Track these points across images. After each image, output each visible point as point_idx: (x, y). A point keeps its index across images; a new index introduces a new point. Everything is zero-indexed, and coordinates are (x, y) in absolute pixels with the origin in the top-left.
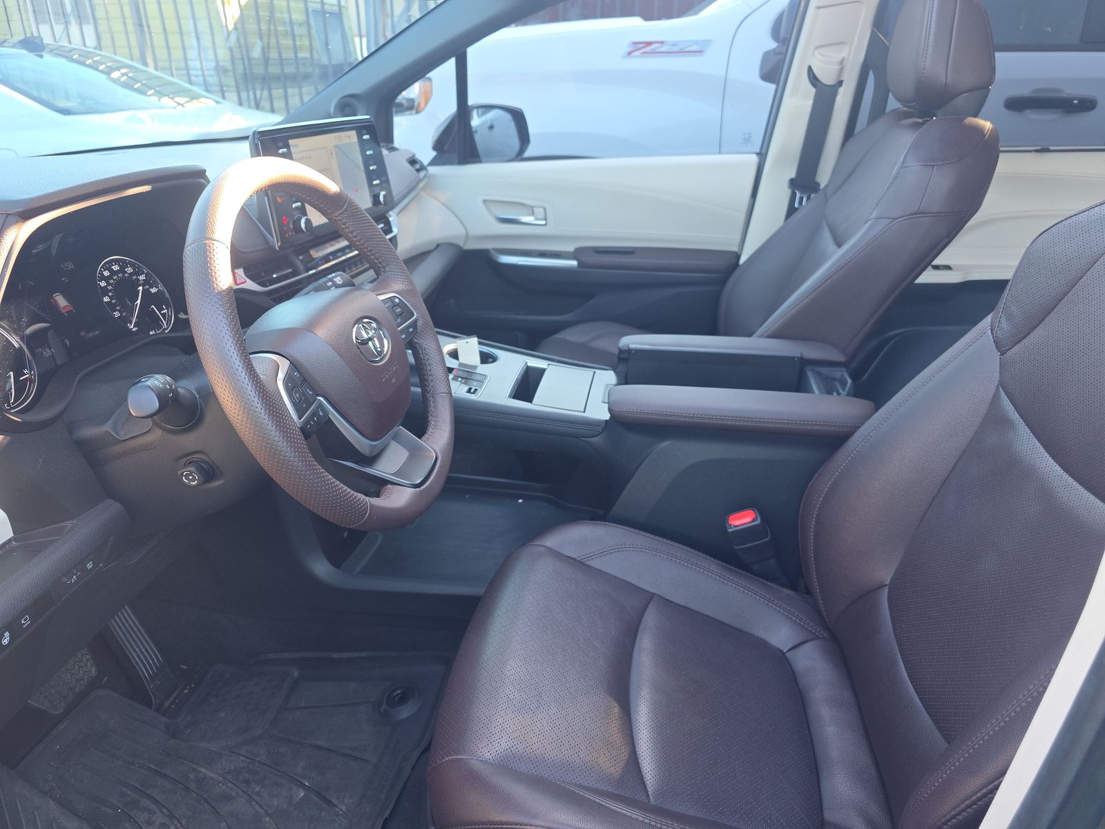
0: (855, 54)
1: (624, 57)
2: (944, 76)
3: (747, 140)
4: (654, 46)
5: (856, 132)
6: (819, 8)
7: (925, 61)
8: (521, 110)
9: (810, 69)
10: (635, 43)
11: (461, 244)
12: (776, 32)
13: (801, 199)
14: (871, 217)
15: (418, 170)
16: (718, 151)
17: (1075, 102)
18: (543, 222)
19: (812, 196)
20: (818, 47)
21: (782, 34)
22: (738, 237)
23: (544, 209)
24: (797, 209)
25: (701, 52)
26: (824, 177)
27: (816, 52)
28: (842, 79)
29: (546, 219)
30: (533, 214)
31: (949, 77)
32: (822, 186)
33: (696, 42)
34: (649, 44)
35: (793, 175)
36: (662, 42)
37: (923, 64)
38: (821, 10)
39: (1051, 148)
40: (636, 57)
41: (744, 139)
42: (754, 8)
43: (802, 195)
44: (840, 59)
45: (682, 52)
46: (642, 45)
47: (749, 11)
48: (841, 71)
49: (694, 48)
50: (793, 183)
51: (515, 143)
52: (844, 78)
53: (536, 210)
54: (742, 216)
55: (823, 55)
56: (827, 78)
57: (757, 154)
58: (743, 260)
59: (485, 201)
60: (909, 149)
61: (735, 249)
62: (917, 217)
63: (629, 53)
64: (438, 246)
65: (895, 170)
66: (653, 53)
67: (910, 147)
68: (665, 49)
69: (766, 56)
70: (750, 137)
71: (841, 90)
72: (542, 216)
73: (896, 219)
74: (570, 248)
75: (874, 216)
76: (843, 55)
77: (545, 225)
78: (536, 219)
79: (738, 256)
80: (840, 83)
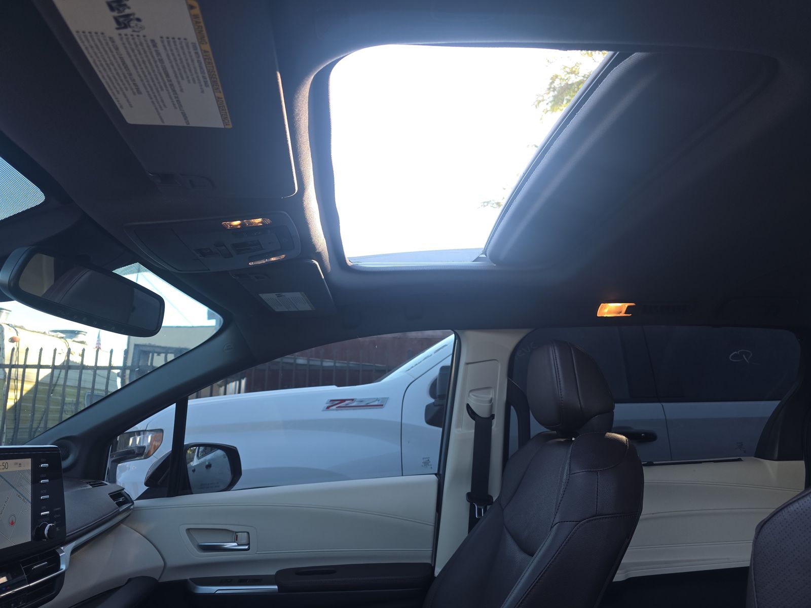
0: (499, 394)
1: (323, 411)
2: (578, 403)
3: (427, 463)
4: (347, 402)
5: (510, 456)
6: (467, 364)
7: (561, 392)
8: (236, 448)
9: (468, 406)
10: (332, 401)
11: (157, 578)
12: (432, 391)
13: (480, 511)
14: (555, 522)
15: (120, 504)
16: (401, 474)
17: (643, 435)
18: (247, 547)
19: (488, 507)
20: (471, 391)
21: (438, 393)
22: (429, 549)
23: (248, 533)
24: (479, 519)
25: (382, 405)
26: (495, 491)
27: (470, 394)
28: (493, 413)
29: (248, 544)
30: (236, 540)
31: (582, 404)
32: (494, 499)
33: (377, 400)
34: (343, 401)
35: (469, 491)
36: (352, 400)
37: (560, 393)
38: (470, 365)
39: (655, 463)
40: (333, 410)
41: (424, 463)
42: (416, 378)
43: (480, 507)
44: (490, 399)
45: (367, 406)
46: (337, 402)
47: (413, 379)
48: (491, 407)
49: (376, 403)
50: (470, 496)
51: (228, 477)
52: (495, 412)
53: (239, 534)
54: (431, 529)
55: (476, 396)
56: (482, 412)
57: (436, 474)
58: (437, 571)
59: (188, 530)
60: (570, 459)
61: (429, 561)
62: (597, 519)
63: (328, 408)
64: (130, 580)
65: (565, 477)
66: (347, 407)
67: (571, 457)
68: (354, 404)
69: (428, 408)
70: (429, 460)
71: (495, 422)
72: (245, 541)
73: (580, 522)
74: (272, 572)
75: (557, 520)
76: (491, 396)
77: (248, 549)
78: (239, 545)
79: (432, 568)
80: (492, 416)
